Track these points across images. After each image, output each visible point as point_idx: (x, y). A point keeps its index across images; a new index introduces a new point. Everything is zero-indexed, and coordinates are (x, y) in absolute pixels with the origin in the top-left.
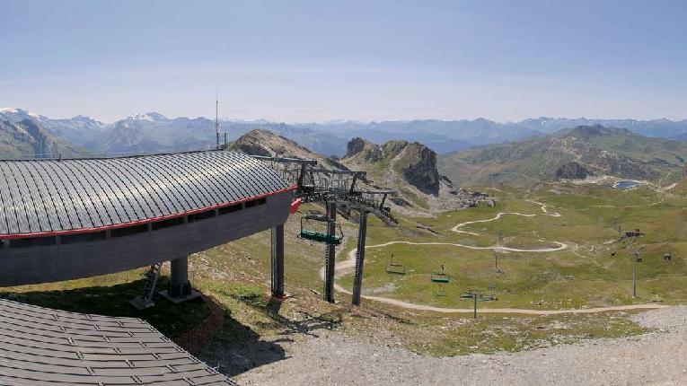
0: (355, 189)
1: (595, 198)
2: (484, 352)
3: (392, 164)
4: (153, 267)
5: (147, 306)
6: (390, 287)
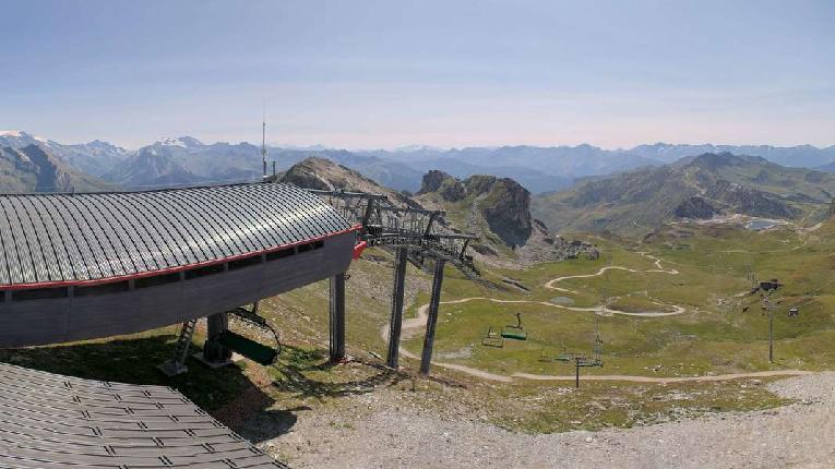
0: (432, 233)
1: (723, 241)
2: (588, 428)
3: (475, 204)
4: (186, 325)
5: (179, 372)
6: (466, 352)
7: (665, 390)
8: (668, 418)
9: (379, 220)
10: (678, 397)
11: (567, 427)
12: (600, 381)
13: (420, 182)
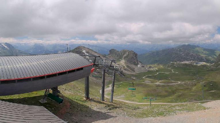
0: (112, 65)
1: (188, 68)
2: (154, 117)
3: (123, 57)
4: (47, 90)
5: (45, 102)
6: (123, 96)
7: (174, 107)
8: (175, 114)
9: (98, 62)
10: (178, 108)
11: (147, 116)
12: (156, 104)
13: (108, 52)
